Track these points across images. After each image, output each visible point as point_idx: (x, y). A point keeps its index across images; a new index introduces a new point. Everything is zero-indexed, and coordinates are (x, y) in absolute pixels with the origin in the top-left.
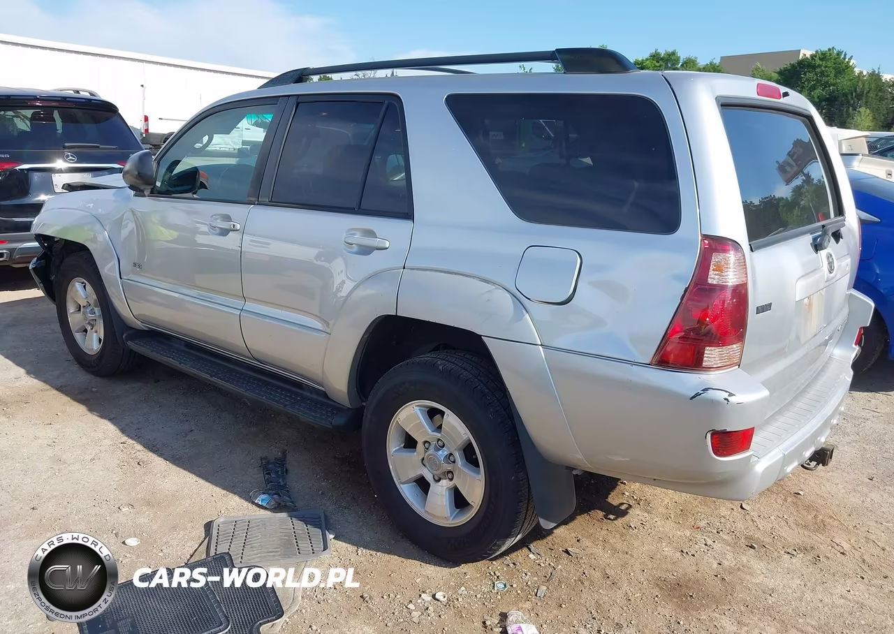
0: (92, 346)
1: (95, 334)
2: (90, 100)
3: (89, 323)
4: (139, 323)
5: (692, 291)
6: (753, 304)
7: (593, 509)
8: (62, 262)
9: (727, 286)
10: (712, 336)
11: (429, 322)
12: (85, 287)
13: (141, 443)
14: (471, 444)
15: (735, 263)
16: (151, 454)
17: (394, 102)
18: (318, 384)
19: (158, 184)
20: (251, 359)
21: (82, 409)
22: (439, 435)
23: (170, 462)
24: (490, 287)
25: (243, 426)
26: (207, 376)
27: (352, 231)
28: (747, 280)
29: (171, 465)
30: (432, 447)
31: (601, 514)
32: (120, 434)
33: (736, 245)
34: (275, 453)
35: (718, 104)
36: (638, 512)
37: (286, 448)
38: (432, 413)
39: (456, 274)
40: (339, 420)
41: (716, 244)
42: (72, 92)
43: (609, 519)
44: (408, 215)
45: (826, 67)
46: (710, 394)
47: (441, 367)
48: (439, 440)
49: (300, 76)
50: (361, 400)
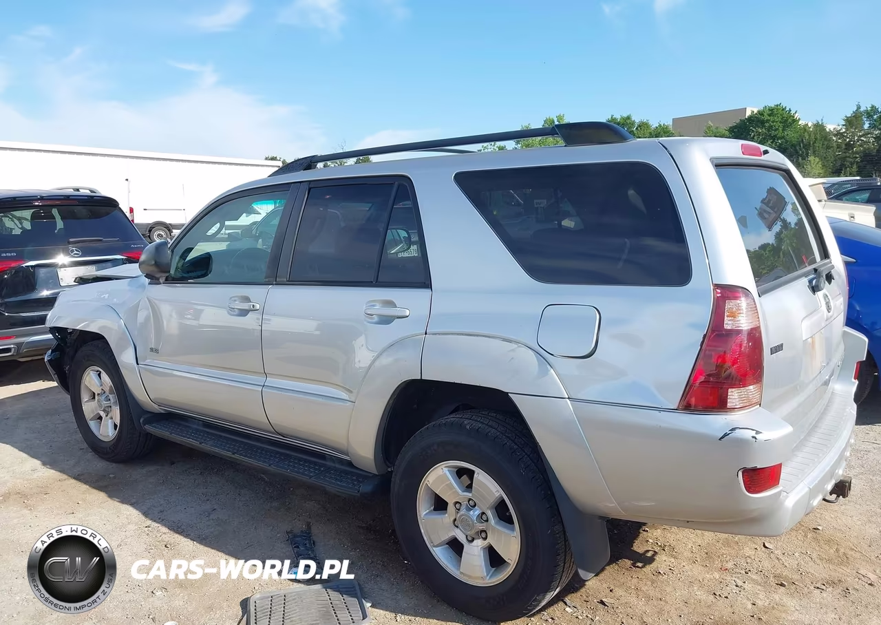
0: (108, 432)
1: (110, 421)
2: (92, 197)
3: (104, 411)
4: (156, 406)
5: (710, 336)
6: (767, 345)
7: (621, 559)
8: (76, 351)
9: (742, 330)
10: (732, 379)
11: (454, 383)
12: (99, 375)
13: (165, 525)
14: (503, 501)
15: (746, 309)
16: (177, 535)
17: (405, 183)
18: (342, 452)
19: (172, 272)
20: (273, 433)
21: (102, 496)
22: (470, 495)
23: (197, 542)
24: (514, 346)
25: (264, 502)
26: (229, 454)
27: (371, 304)
28: (759, 323)
29: (198, 545)
30: (463, 507)
31: (628, 563)
32: (144, 518)
33: (746, 291)
34: (299, 526)
35: (713, 164)
36: (664, 558)
37: (309, 520)
38: (460, 472)
39: (477, 336)
40: (366, 488)
41: (727, 293)
42: (72, 190)
43: (638, 567)
44: (426, 283)
45: (773, 122)
46: (738, 433)
47: (468, 427)
48: (470, 499)
49: (308, 163)
50: (386, 465)
